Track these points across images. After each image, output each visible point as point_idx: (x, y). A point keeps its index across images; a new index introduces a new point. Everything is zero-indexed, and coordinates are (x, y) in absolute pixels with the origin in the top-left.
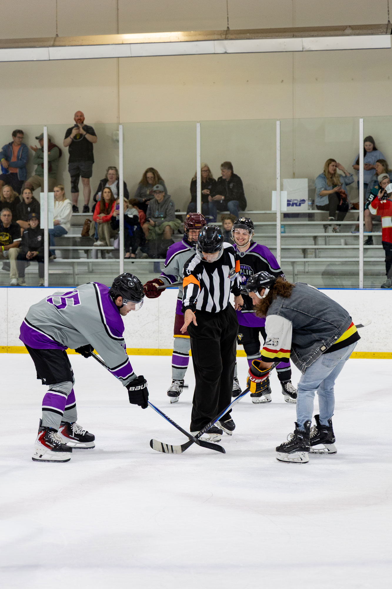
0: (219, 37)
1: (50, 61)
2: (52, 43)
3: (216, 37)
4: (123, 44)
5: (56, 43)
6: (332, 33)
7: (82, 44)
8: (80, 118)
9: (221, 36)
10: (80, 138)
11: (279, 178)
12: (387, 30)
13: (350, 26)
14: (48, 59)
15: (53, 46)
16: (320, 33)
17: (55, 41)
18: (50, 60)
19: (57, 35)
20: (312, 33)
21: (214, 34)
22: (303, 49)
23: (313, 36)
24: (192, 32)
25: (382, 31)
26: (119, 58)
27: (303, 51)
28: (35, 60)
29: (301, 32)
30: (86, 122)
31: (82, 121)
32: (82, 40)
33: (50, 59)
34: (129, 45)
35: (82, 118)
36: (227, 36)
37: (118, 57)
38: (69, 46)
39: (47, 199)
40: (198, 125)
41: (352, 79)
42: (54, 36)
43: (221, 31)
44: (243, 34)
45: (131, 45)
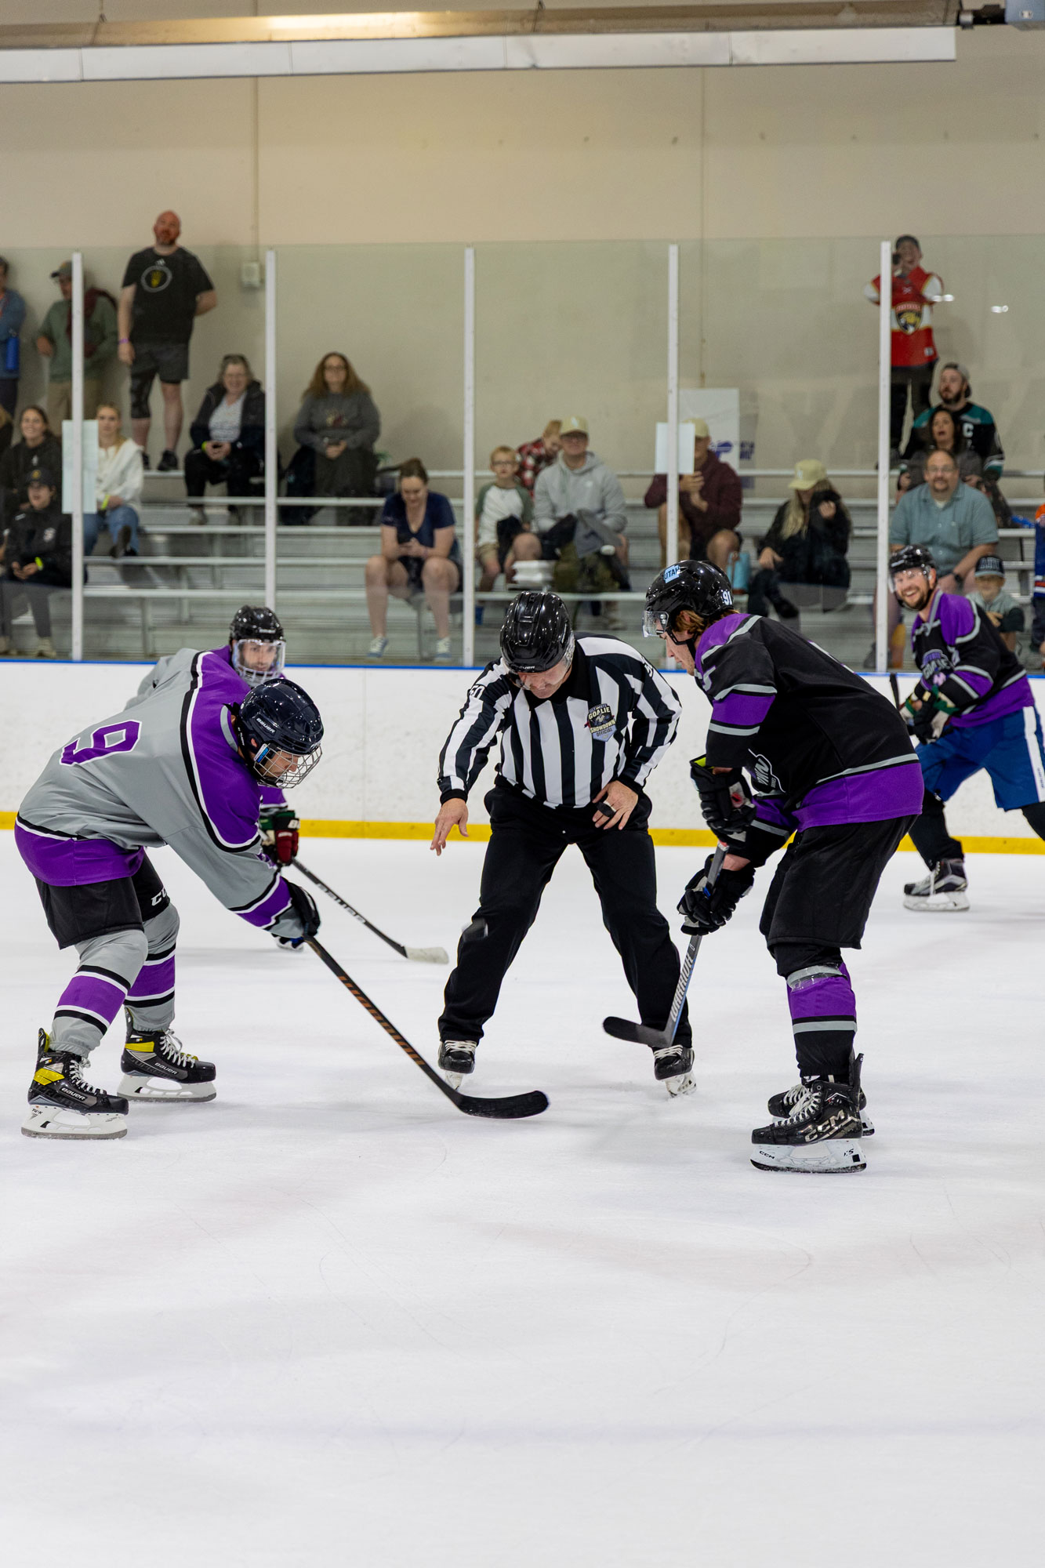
0: (517, 26)
1: (83, 83)
2: (89, 38)
3: (509, 26)
4: (270, 42)
5: (101, 38)
6: (806, 20)
7: (168, 41)
8: (168, 229)
9: (523, 25)
10: (161, 283)
11: (675, 390)
12: (946, 15)
13: (851, 4)
14: (79, 78)
15: (93, 44)
16: (774, 20)
17: (96, 31)
18: (83, 81)
19: (102, 17)
20: (755, 20)
21: (505, 19)
22: (732, 59)
23: (756, 28)
24: (448, 13)
25: (934, 16)
26: (260, 79)
27: (730, 65)
28: (45, 79)
29: (729, 16)
30: (181, 242)
31: (172, 236)
32: (167, 31)
33: (86, 77)
34: (286, 45)
35: (172, 230)
36: (539, 23)
37: (257, 76)
38: (132, 45)
39: (79, 438)
40: (469, 253)
41: (854, 138)
42: (95, 19)
43: (522, 11)
44: (581, 19)
45: (293, 44)
